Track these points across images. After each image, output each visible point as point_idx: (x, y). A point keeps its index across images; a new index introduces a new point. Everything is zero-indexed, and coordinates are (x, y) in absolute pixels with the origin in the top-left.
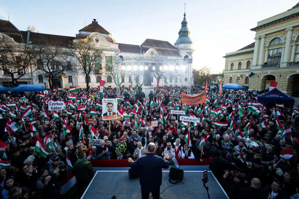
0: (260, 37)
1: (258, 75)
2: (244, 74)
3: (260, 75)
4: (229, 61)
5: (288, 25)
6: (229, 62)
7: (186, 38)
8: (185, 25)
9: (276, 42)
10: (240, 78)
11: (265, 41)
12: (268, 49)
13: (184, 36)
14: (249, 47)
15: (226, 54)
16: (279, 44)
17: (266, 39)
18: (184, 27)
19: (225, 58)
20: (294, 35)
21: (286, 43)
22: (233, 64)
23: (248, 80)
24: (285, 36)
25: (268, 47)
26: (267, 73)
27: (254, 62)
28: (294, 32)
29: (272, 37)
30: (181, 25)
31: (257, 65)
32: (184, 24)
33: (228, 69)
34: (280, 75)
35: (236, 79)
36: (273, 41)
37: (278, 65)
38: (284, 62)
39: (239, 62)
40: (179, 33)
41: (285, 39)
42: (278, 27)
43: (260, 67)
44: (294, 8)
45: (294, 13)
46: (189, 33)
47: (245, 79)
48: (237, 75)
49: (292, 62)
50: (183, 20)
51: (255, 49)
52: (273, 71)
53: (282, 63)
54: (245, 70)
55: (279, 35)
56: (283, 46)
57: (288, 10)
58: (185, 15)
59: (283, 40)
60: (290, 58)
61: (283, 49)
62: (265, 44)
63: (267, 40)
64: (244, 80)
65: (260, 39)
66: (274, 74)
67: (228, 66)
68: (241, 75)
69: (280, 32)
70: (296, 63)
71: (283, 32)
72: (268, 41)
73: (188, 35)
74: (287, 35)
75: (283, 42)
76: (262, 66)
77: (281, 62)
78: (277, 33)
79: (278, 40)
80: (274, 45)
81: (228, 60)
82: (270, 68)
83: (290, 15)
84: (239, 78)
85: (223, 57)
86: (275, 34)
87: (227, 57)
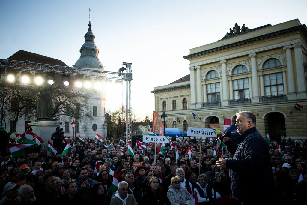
0: (195, 68)
1: (199, 117)
2: (181, 116)
3: (202, 117)
4: (160, 98)
5: (222, 57)
6: (160, 100)
7: (93, 59)
8: (91, 39)
9: (212, 75)
10: (177, 123)
11: (201, 73)
12: (205, 83)
13: (90, 56)
14: (181, 80)
15: (155, 88)
16: (215, 78)
17: (202, 70)
18: (89, 43)
19: (154, 94)
20: (228, 69)
21: (223, 77)
22: (165, 103)
23: (187, 124)
24: (220, 69)
25: (206, 81)
26: (209, 114)
27: (192, 100)
28: (227, 65)
29: (208, 69)
30: (84, 39)
31: (196, 104)
32: (89, 37)
33: (160, 109)
34: (223, 115)
35: (172, 124)
36: (209, 74)
37: (219, 103)
38: (224, 99)
39: (173, 99)
40: (81, 51)
41: (221, 73)
42: (212, 58)
43: (200, 106)
44: (223, 39)
45: (225, 45)
46: (97, 52)
47: (184, 124)
48: (173, 119)
49: (232, 100)
50: (87, 31)
51: (192, 82)
52: (215, 111)
53: (223, 101)
54: (181, 112)
55: (214, 68)
56: (220, 81)
57: (218, 41)
58: (90, 25)
59: (219, 73)
60: (230, 95)
61: (221, 83)
62: (201, 76)
63: (203, 72)
64: (182, 126)
65: (195, 70)
66: (216, 115)
67: (159, 106)
68: (178, 119)
69: (215, 64)
70: (236, 101)
71: (217, 64)
72: (204, 74)
73: (95, 54)
74: (221, 68)
75: (220, 76)
76: (202, 105)
77: (221, 100)
78: (212, 65)
79: (213, 72)
80: (211, 79)
81: (158, 97)
82: (212, 107)
83: (221, 46)
84: (175, 123)
85: (151, 92)
86: (210, 66)
87: (156, 91)
